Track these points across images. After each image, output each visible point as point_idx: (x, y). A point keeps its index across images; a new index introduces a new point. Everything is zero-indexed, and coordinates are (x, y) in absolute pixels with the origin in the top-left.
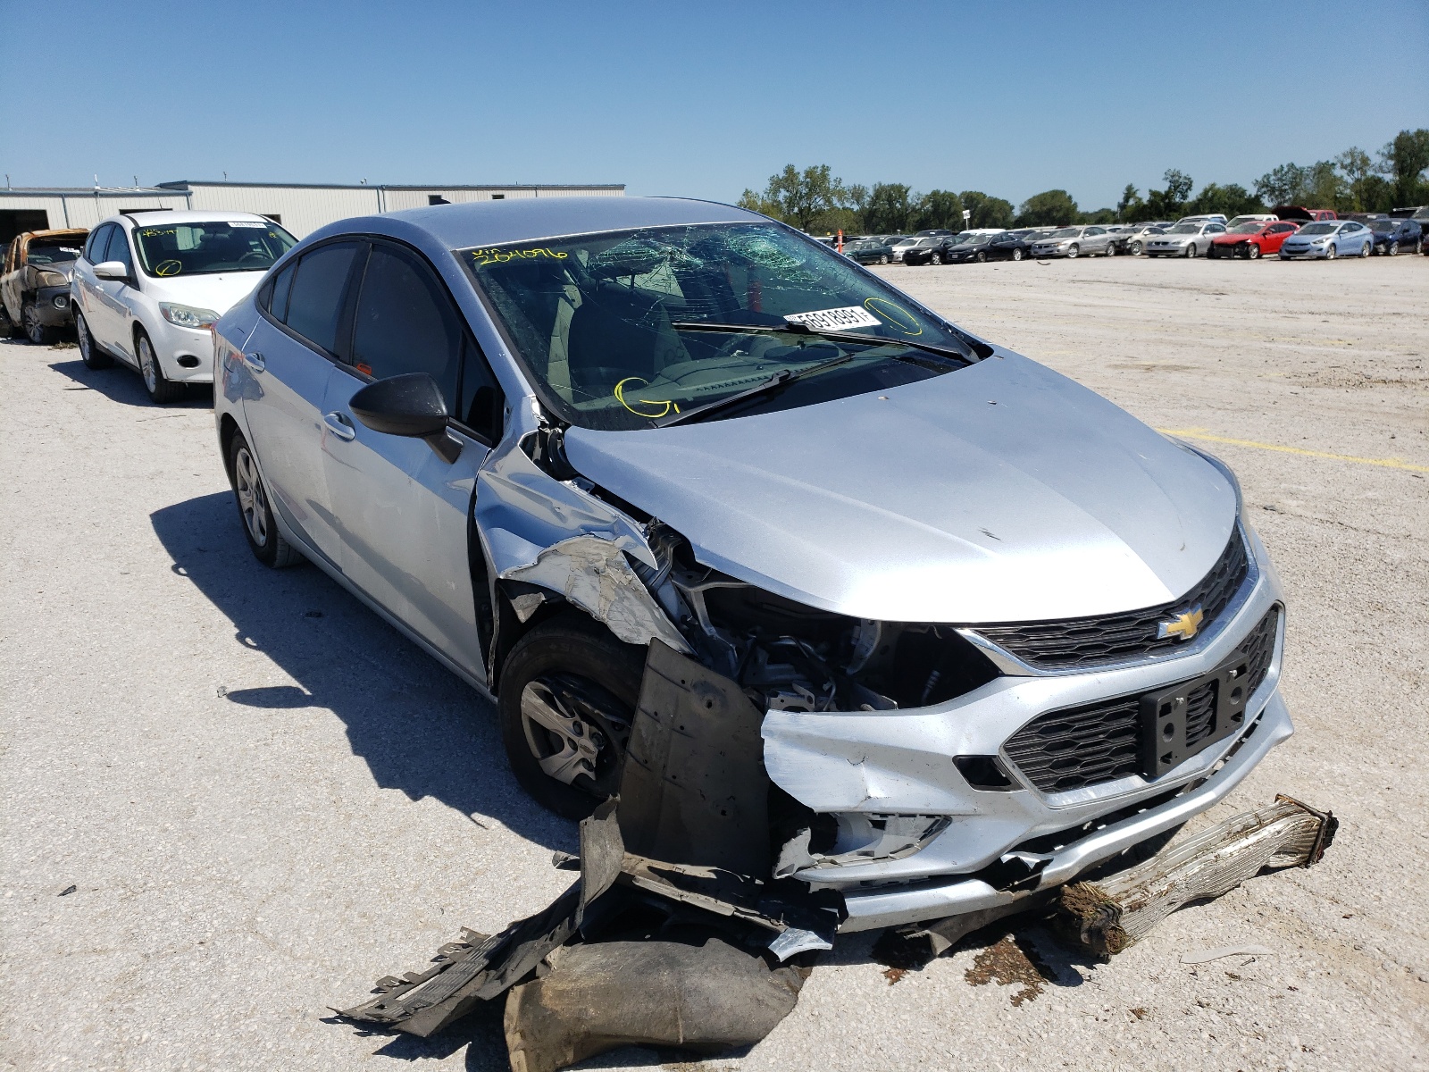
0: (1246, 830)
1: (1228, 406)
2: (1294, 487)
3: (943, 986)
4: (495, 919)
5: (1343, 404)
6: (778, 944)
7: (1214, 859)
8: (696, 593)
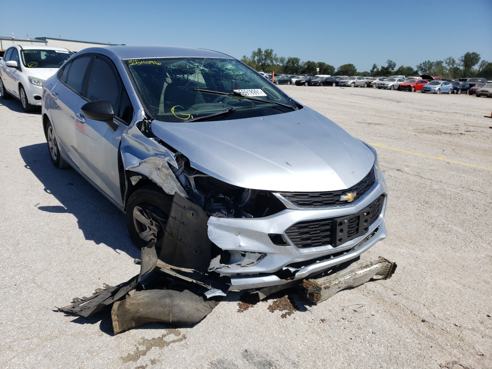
0: (367, 266)
1: (393, 137)
2: (408, 164)
3: (261, 310)
4: (117, 282)
5: (430, 139)
6: (208, 293)
7: (354, 274)
8: (191, 178)
